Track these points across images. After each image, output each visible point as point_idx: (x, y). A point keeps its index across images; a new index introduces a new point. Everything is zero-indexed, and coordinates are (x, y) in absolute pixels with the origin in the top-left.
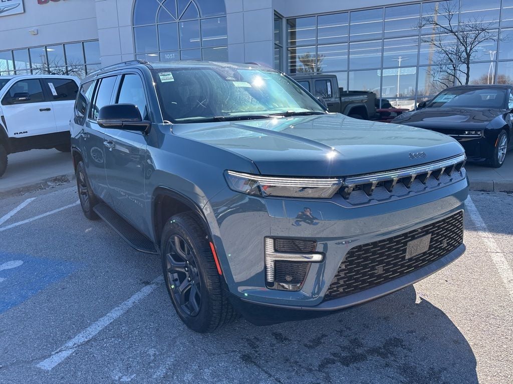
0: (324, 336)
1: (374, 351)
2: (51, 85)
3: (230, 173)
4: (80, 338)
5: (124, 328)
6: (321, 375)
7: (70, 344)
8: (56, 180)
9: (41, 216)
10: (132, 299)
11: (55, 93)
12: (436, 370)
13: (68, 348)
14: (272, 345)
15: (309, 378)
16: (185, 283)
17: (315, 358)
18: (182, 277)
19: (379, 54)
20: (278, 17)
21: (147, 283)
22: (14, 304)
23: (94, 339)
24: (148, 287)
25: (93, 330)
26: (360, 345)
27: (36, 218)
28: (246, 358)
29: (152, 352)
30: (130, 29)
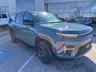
0: (70, 63)
1: (80, 65)
2: (1, 15)
3: (56, 33)
4: (23, 67)
5: (31, 64)
6: (72, 70)
7: (21, 68)
8: (3, 35)
9: (3, 42)
10: (30, 58)
11: (2, 17)
12: (91, 68)
13: (21, 69)
14: (61, 66)
15: (70, 71)
16: (43, 55)
17: (70, 67)
18: (42, 54)
19: (63, 11)
20: (45, 3)
21: (32, 55)
22: (5, 61)
23: (26, 67)
24: (32, 56)
25: (25, 65)
26: (77, 64)
27: (2, 43)
28: (57, 68)
29: (39, 69)
30: (15, 4)
